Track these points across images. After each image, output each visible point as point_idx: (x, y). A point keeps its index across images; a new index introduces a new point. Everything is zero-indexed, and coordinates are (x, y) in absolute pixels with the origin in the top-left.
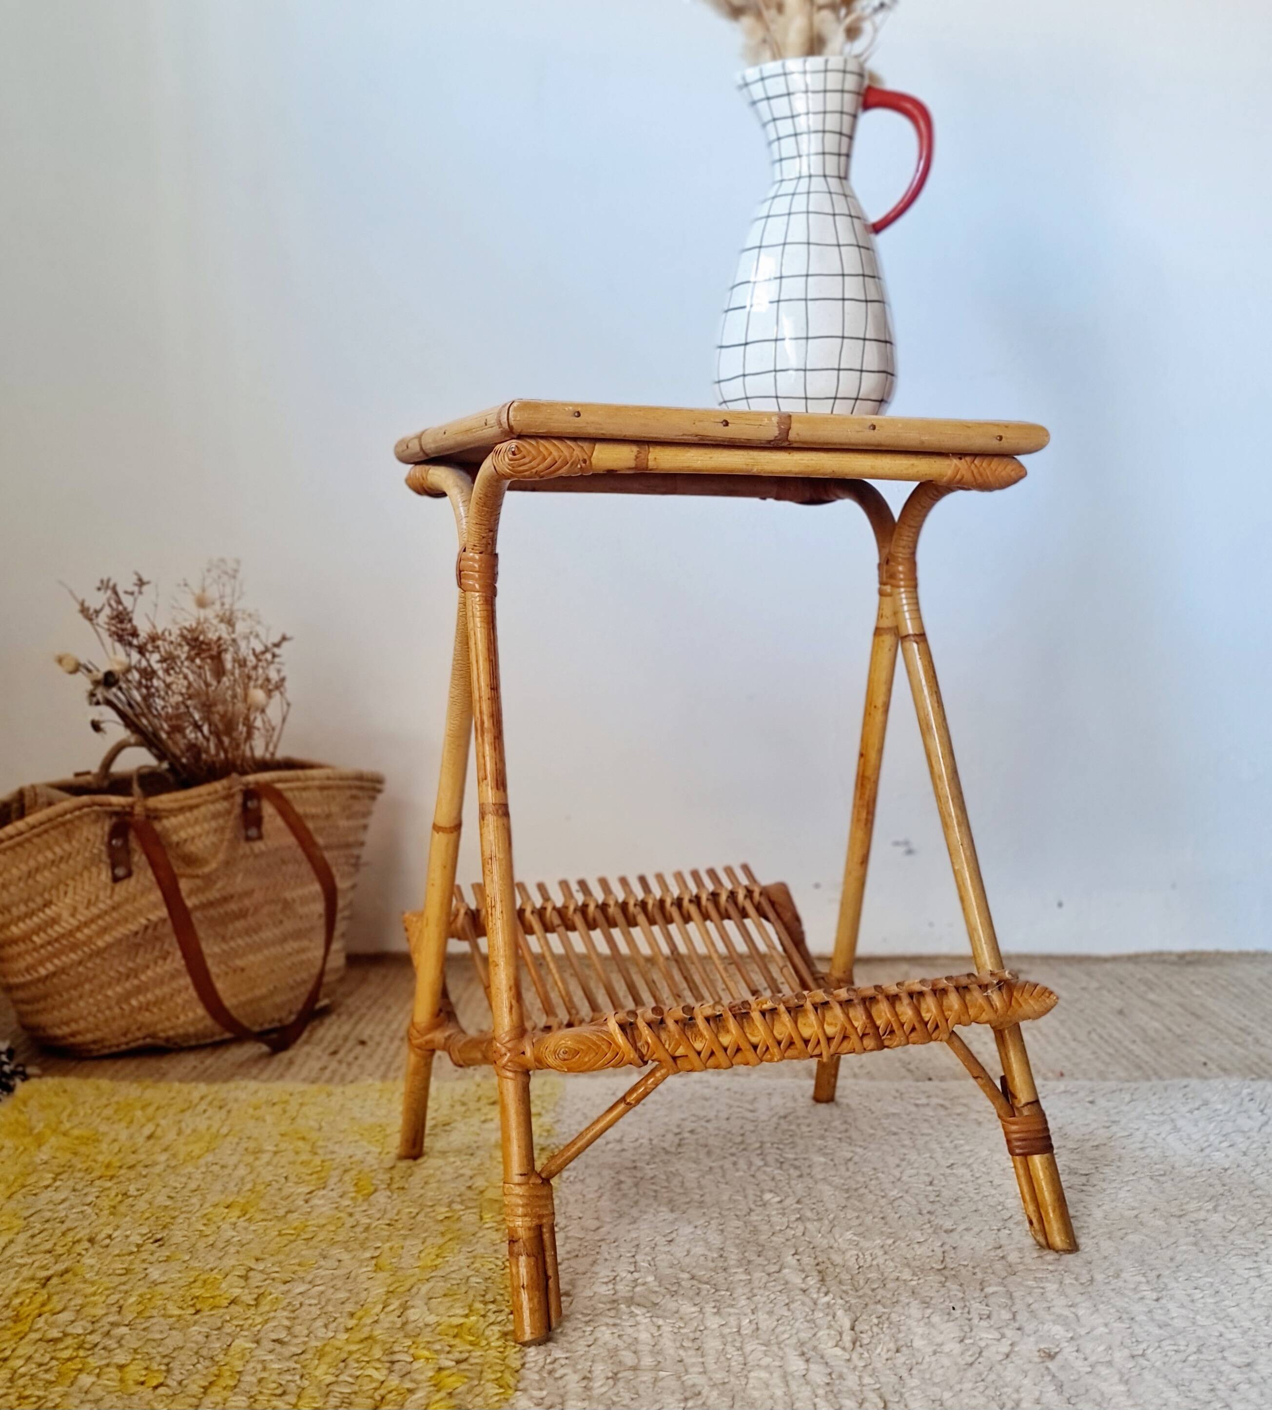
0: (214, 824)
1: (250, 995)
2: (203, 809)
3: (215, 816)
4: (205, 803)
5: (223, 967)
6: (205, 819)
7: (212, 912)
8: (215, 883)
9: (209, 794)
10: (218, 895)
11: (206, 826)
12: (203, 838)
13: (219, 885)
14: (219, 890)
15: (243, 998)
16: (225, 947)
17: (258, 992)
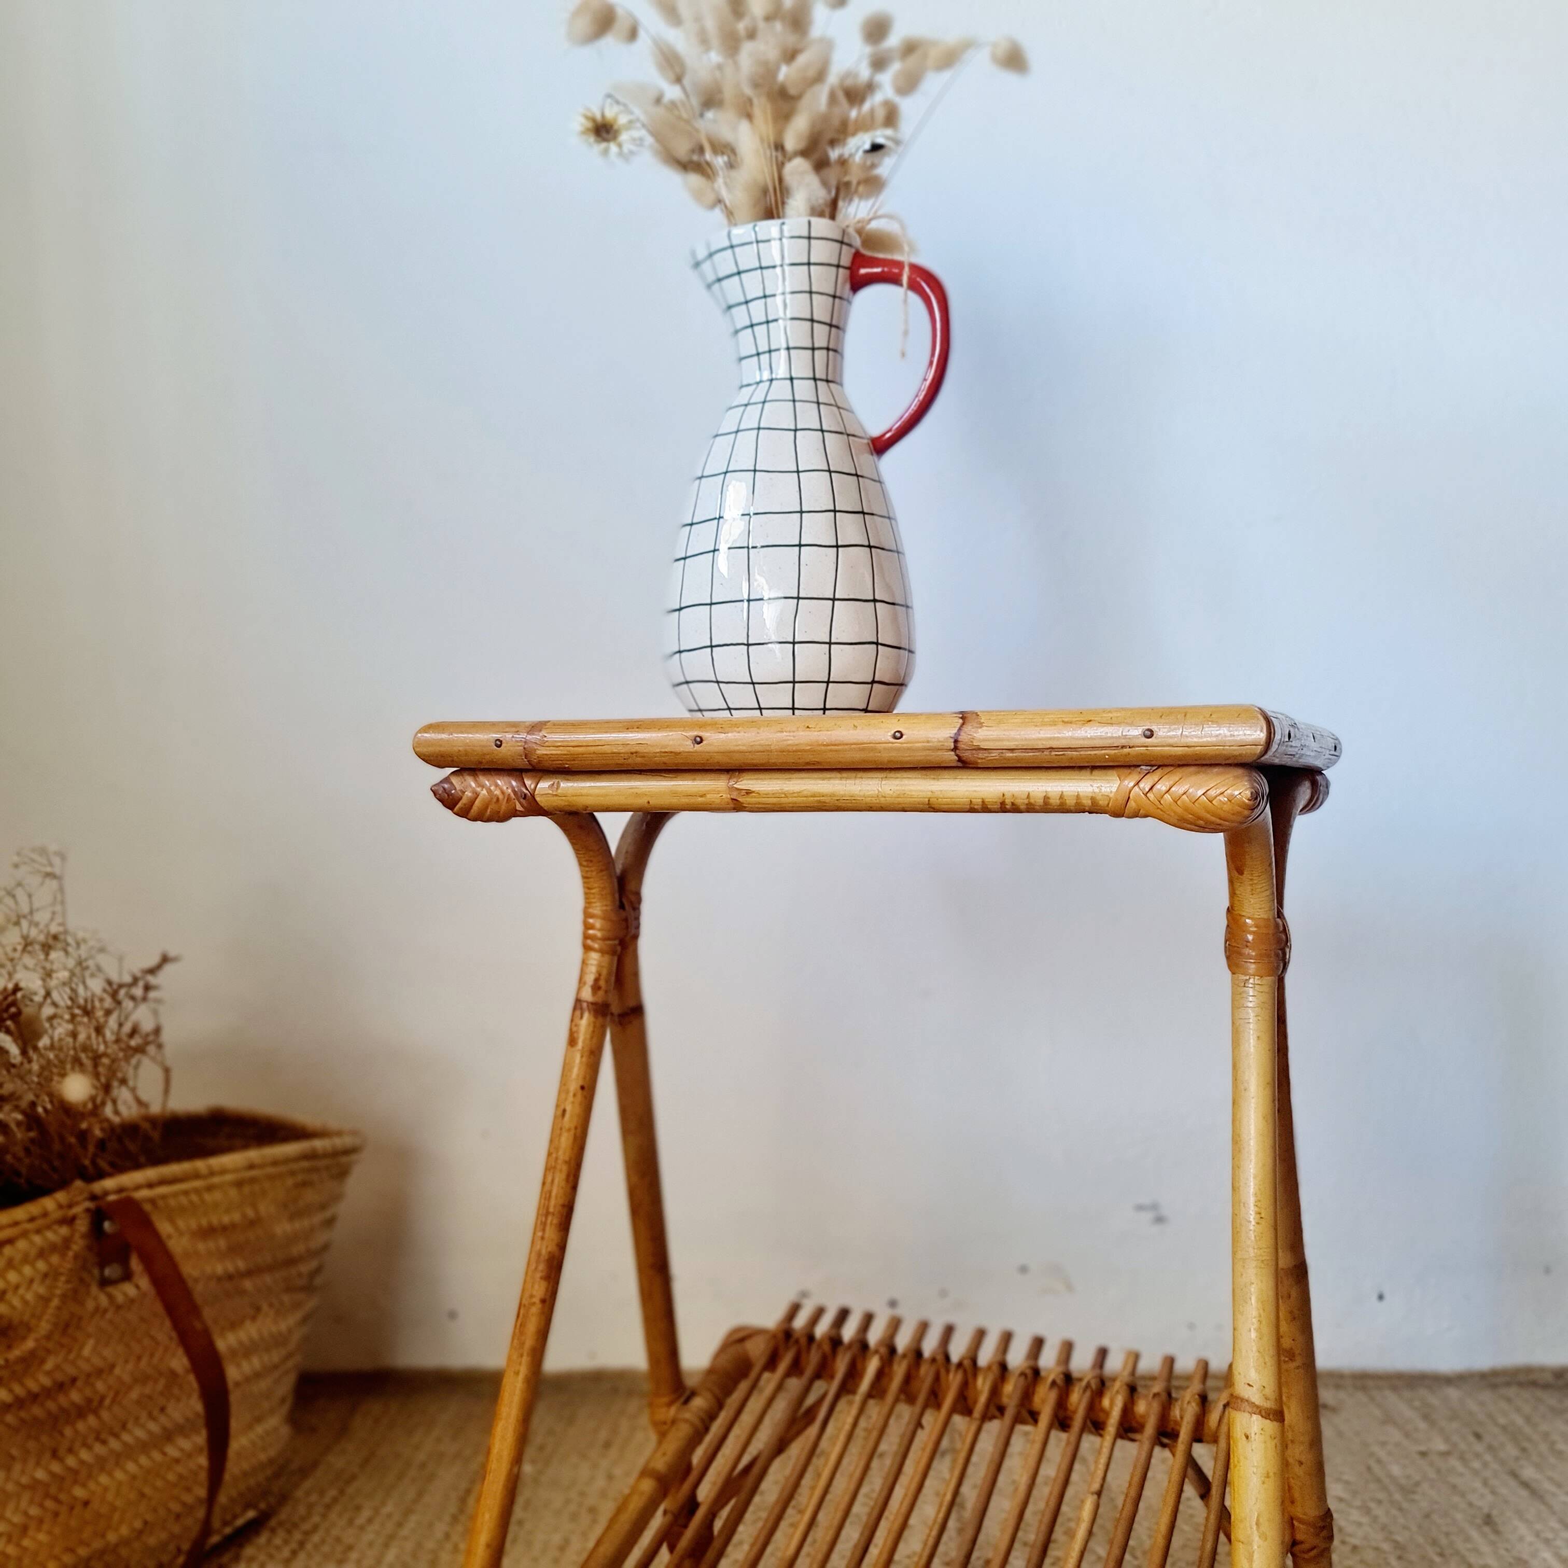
0: (41, 1265)
1: (97, 1544)
2: (22, 1244)
3: (42, 1254)
4: (25, 1234)
5: (49, 1504)
6: (26, 1260)
7: (37, 1411)
8: (43, 1361)
9: (32, 1219)
10: (46, 1381)
11: (27, 1270)
12: (21, 1291)
13: (49, 1365)
14: (48, 1373)
15: (83, 1552)
16: (56, 1467)
17: (112, 1537)
